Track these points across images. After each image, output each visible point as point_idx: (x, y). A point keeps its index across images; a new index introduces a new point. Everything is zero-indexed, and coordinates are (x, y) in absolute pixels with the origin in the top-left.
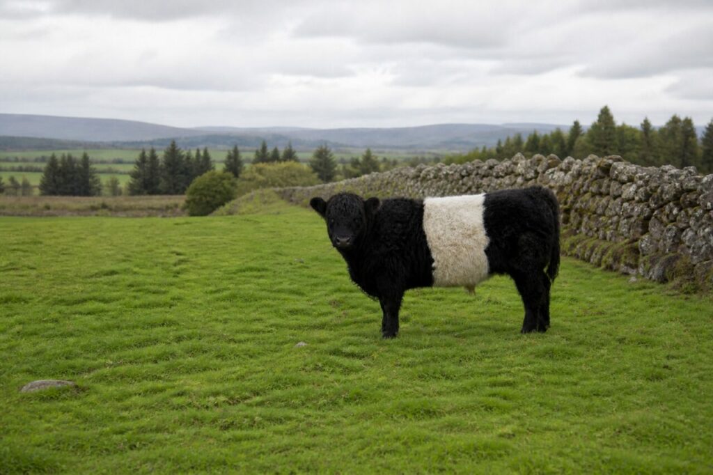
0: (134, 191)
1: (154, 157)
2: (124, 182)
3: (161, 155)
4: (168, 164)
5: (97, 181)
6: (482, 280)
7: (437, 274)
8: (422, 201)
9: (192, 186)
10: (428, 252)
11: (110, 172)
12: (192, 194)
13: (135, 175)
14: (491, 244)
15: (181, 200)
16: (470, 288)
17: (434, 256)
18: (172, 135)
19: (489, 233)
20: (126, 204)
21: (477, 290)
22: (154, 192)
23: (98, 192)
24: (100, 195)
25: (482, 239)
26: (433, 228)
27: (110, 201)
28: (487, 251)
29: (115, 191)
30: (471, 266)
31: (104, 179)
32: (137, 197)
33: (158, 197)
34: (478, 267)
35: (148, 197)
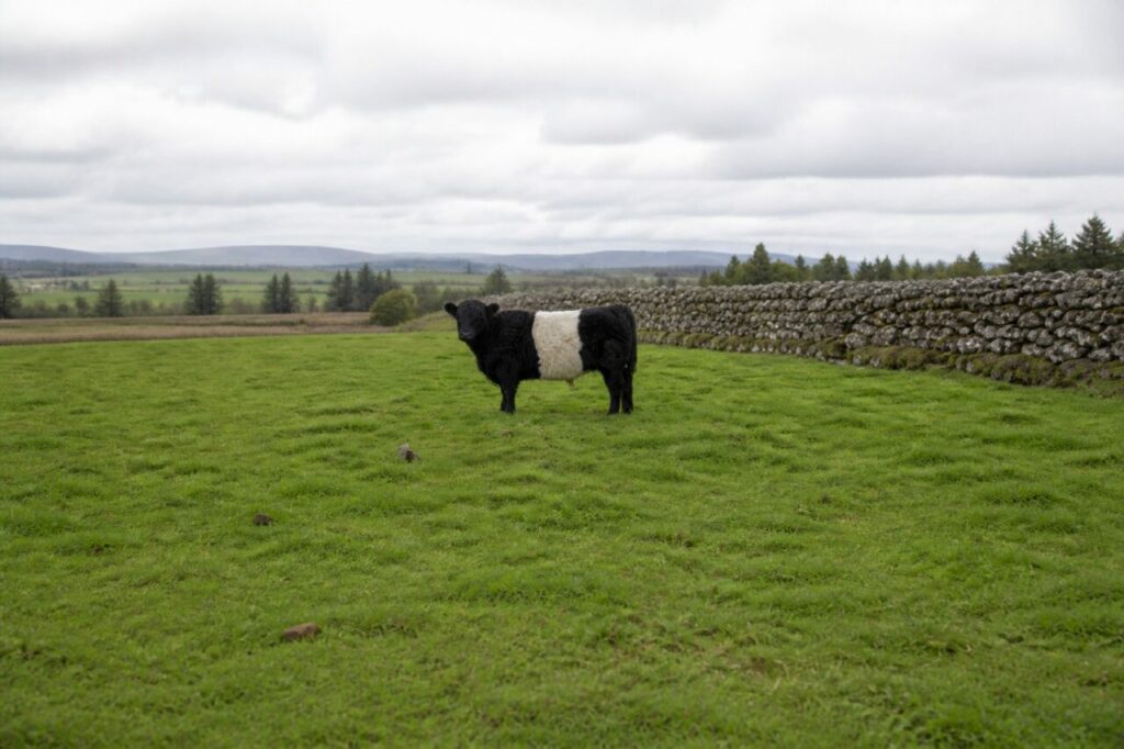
0: (329, 308)
1: (348, 277)
2: (321, 300)
3: (355, 276)
4: (361, 284)
5: (296, 300)
6: (578, 376)
7: (542, 370)
8: (534, 314)
9: (375, 304)
10: (535, 352)
11: (309, 291)
12: (375, 311)
13: (331, 294)
14: (584, 348)
15: (367, 316)
16: (570, 381)
17: (540, 355)
18: (367, 260)
19: (582, 339)
20: (322, 320)
21: (575, 382)
22: (347, 310)
23: (298, 310)
24: (299, 312)
25: (577, 343)
26: (538, 333)
27: (308, 317)
28: (581, 353)
29: (312, 308)
30: (568, 364)
31: (304, 299)
32: (331, 314)
33: (350, 314)
34: (573, 365)
35: (341, 314)
